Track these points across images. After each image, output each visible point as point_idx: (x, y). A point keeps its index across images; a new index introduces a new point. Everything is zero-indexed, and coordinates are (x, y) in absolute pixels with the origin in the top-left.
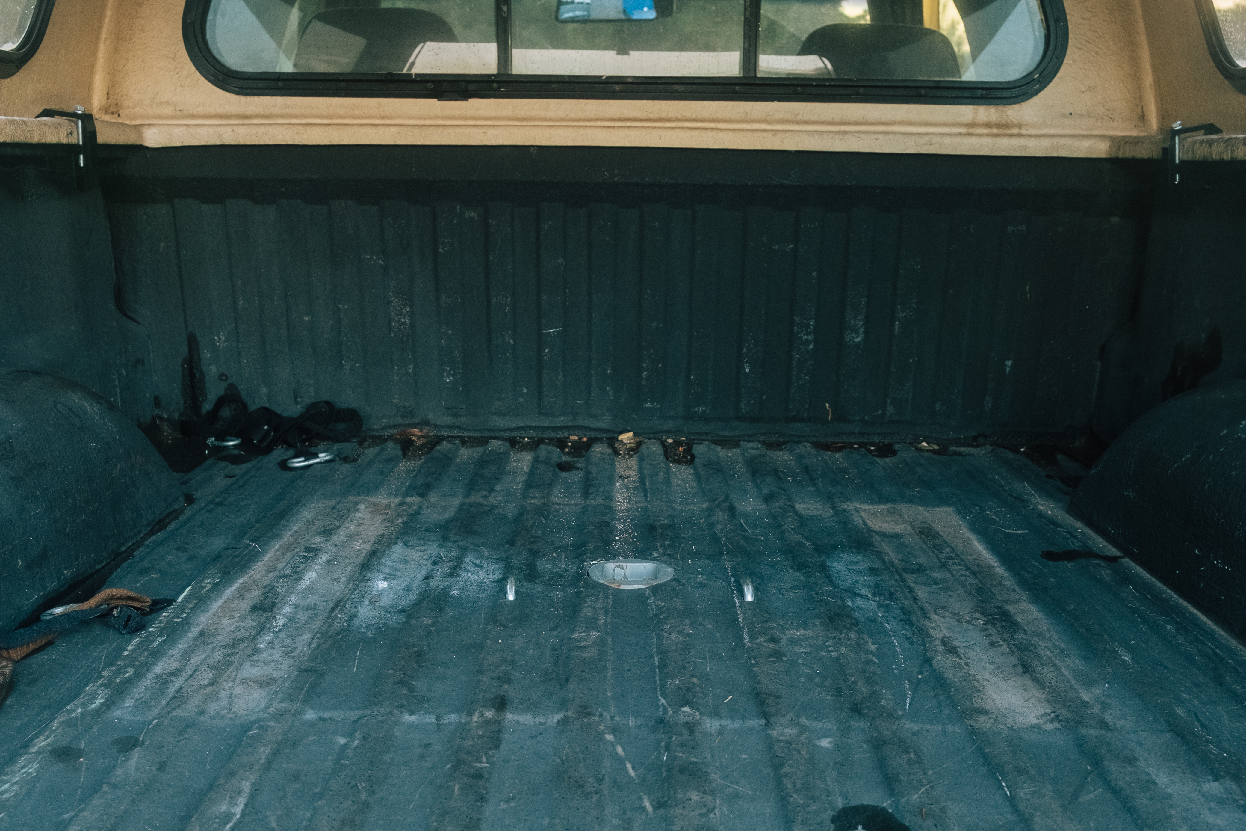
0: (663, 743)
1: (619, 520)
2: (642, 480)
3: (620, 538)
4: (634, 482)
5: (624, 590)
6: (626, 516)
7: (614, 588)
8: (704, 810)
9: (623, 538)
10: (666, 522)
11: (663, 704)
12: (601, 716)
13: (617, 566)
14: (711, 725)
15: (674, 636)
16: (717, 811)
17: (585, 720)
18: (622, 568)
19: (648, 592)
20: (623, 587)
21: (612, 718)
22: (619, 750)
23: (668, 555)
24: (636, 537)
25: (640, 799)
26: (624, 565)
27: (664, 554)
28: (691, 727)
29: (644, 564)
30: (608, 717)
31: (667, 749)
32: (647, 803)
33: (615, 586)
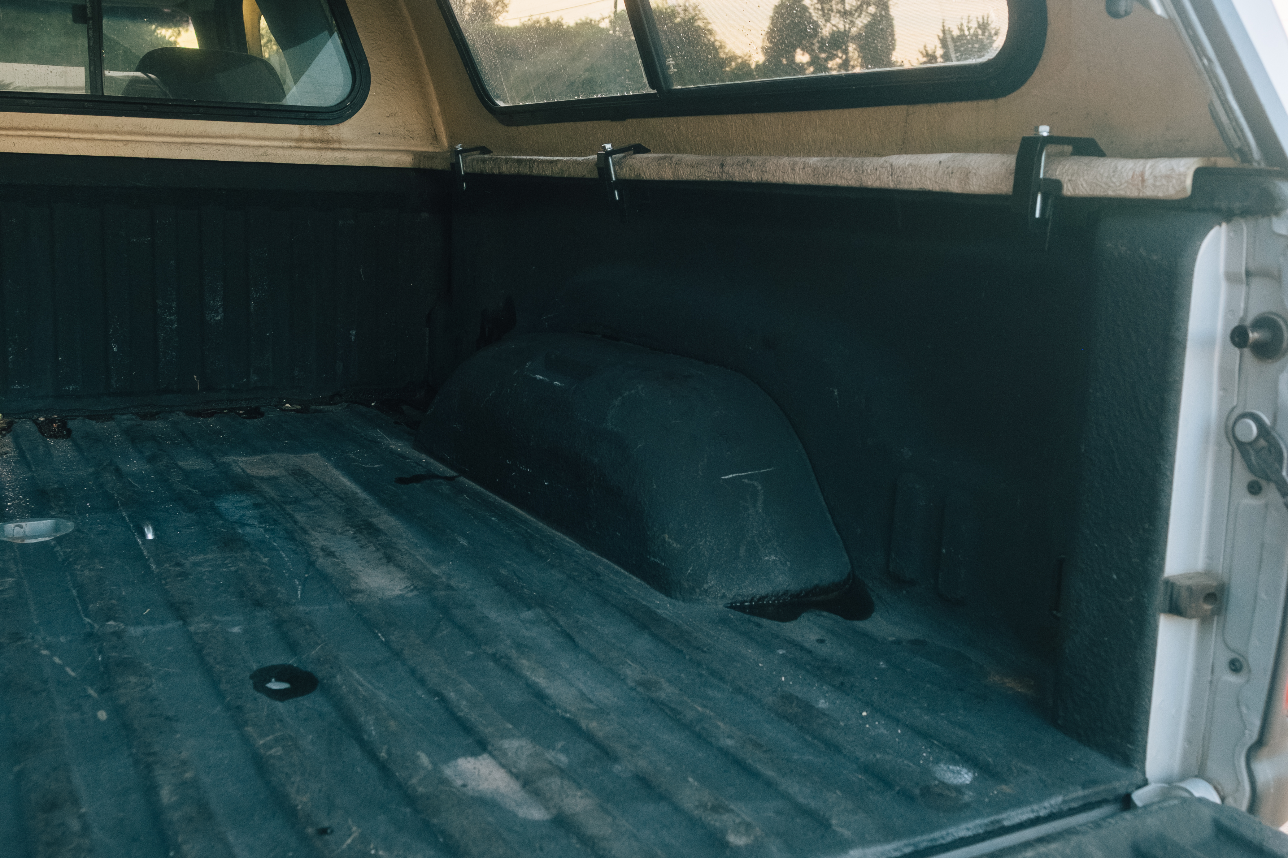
0: (96, 650)
1: (7, 489)
2: (21, 453)
3: (13, 504)
4: (14, 457)
5: (30, 543)
6: (14, 486)
7: (19, 544)
8: (143, 687)
9: (16, 503)
10: (56, 486)
11: (88, 622)
12: (33, 638)
13: (16, 526)
14: (136, 631)
15: (87, 572)
16: (154, 686)
17: (20, 643)
18: (21, 527)
19: (53, 543)
20: (27, 541)
21: (44, 639)
22: (57, 660)
23: (65, 512)
24: (28, 501)
25: (85, 690)
26: (24, 524)
27: (61, 512)
28: (118, 634)
29: (44, 522)
30: (40, 638)
31: (100, 652)
32: (91, 692)
33: (19, 541)
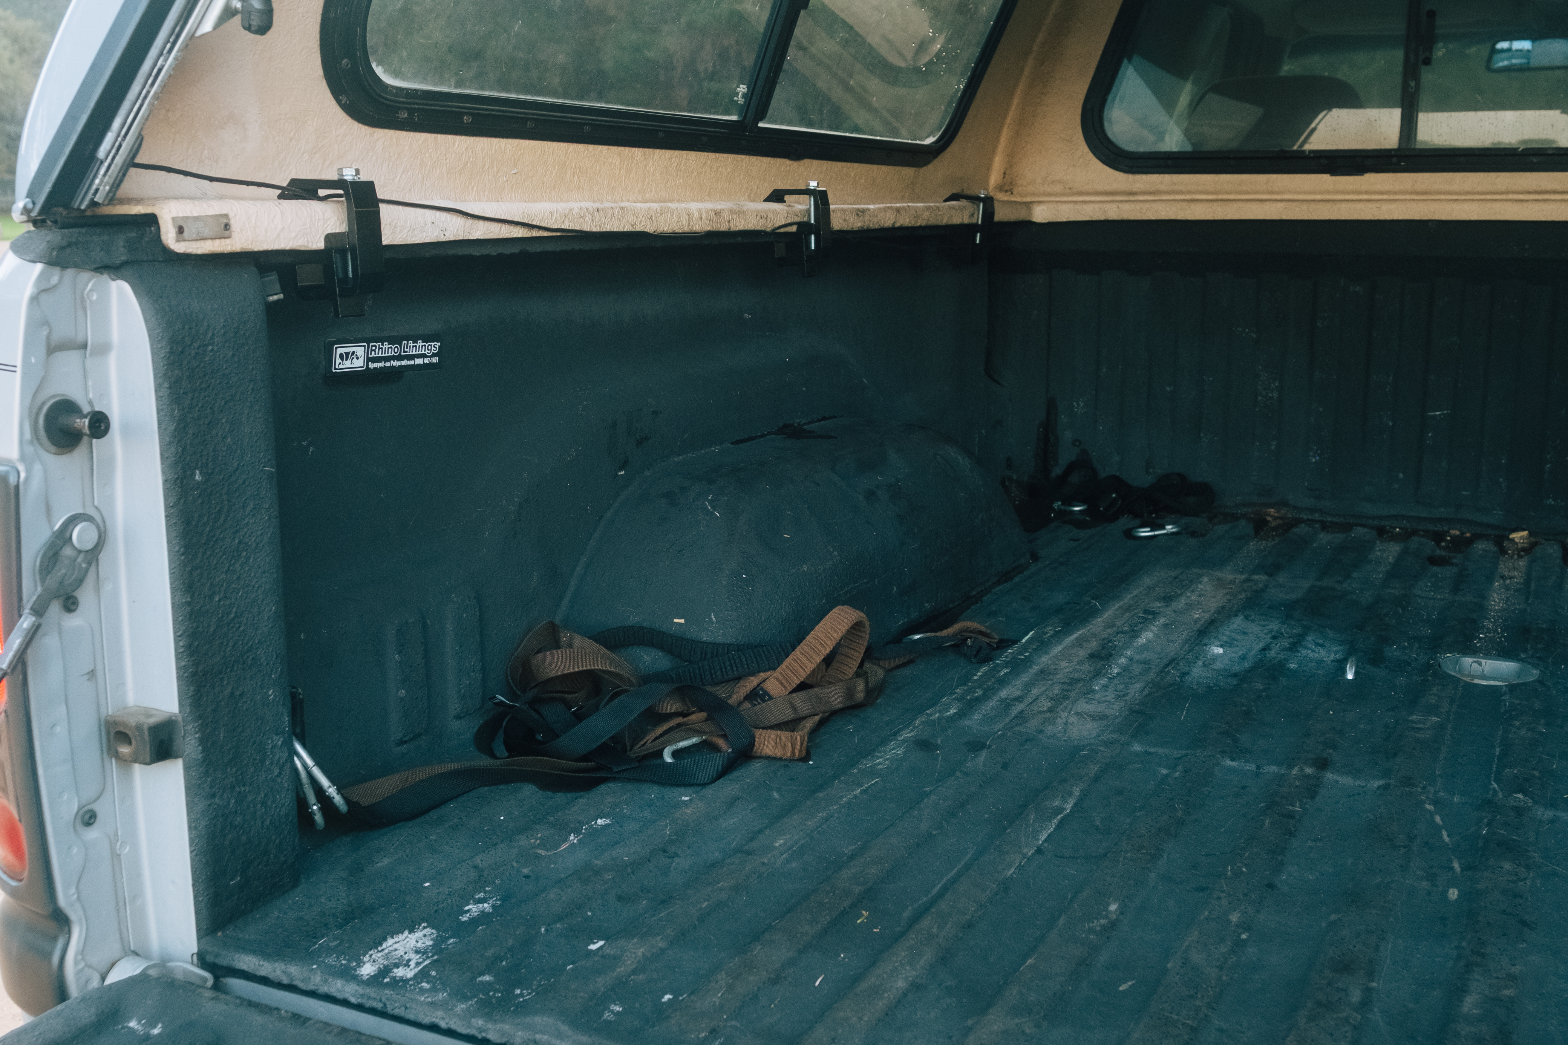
0: (1486, 820)
1: (1489, 619)
2: (1527, 582)
3: (1486, 636)
4: (1518, 583)
5: (1478, 685)
6: (1498, 616)
7: (1465, 682)
8: (1515, 878)
9: (1489, 637)
10: (1544, 626)
11: (1494, 789)
12: (1424, 788)
13: (1475, 662)
14: (1544, 814)
15: (1523, 732)
16: (1528, 882)
17: (1407, 789)
18: (1480, 664)
19: (1504, 689)
20: (1476, 681)
21: (1436, 792)
22: (1438, 819)
23: (1537, 657)
24: (1505, 637)
25: (1451, 861)
26: (1483, 661)
27: (1533, 657)
28: (1519, 811)
29: (1507, 663)
30: (1432, 790)
31: (1489, 824)
32: (1456, 865)
33: (1468, 679)
